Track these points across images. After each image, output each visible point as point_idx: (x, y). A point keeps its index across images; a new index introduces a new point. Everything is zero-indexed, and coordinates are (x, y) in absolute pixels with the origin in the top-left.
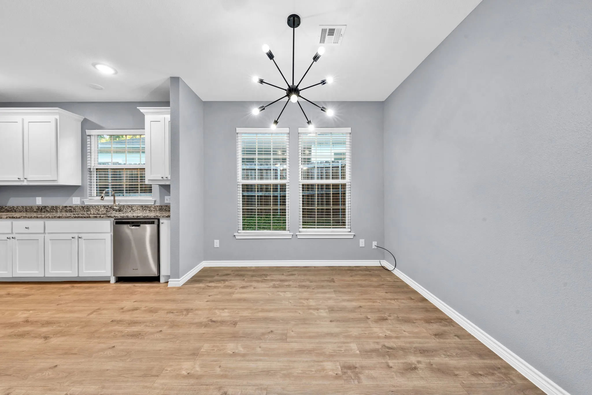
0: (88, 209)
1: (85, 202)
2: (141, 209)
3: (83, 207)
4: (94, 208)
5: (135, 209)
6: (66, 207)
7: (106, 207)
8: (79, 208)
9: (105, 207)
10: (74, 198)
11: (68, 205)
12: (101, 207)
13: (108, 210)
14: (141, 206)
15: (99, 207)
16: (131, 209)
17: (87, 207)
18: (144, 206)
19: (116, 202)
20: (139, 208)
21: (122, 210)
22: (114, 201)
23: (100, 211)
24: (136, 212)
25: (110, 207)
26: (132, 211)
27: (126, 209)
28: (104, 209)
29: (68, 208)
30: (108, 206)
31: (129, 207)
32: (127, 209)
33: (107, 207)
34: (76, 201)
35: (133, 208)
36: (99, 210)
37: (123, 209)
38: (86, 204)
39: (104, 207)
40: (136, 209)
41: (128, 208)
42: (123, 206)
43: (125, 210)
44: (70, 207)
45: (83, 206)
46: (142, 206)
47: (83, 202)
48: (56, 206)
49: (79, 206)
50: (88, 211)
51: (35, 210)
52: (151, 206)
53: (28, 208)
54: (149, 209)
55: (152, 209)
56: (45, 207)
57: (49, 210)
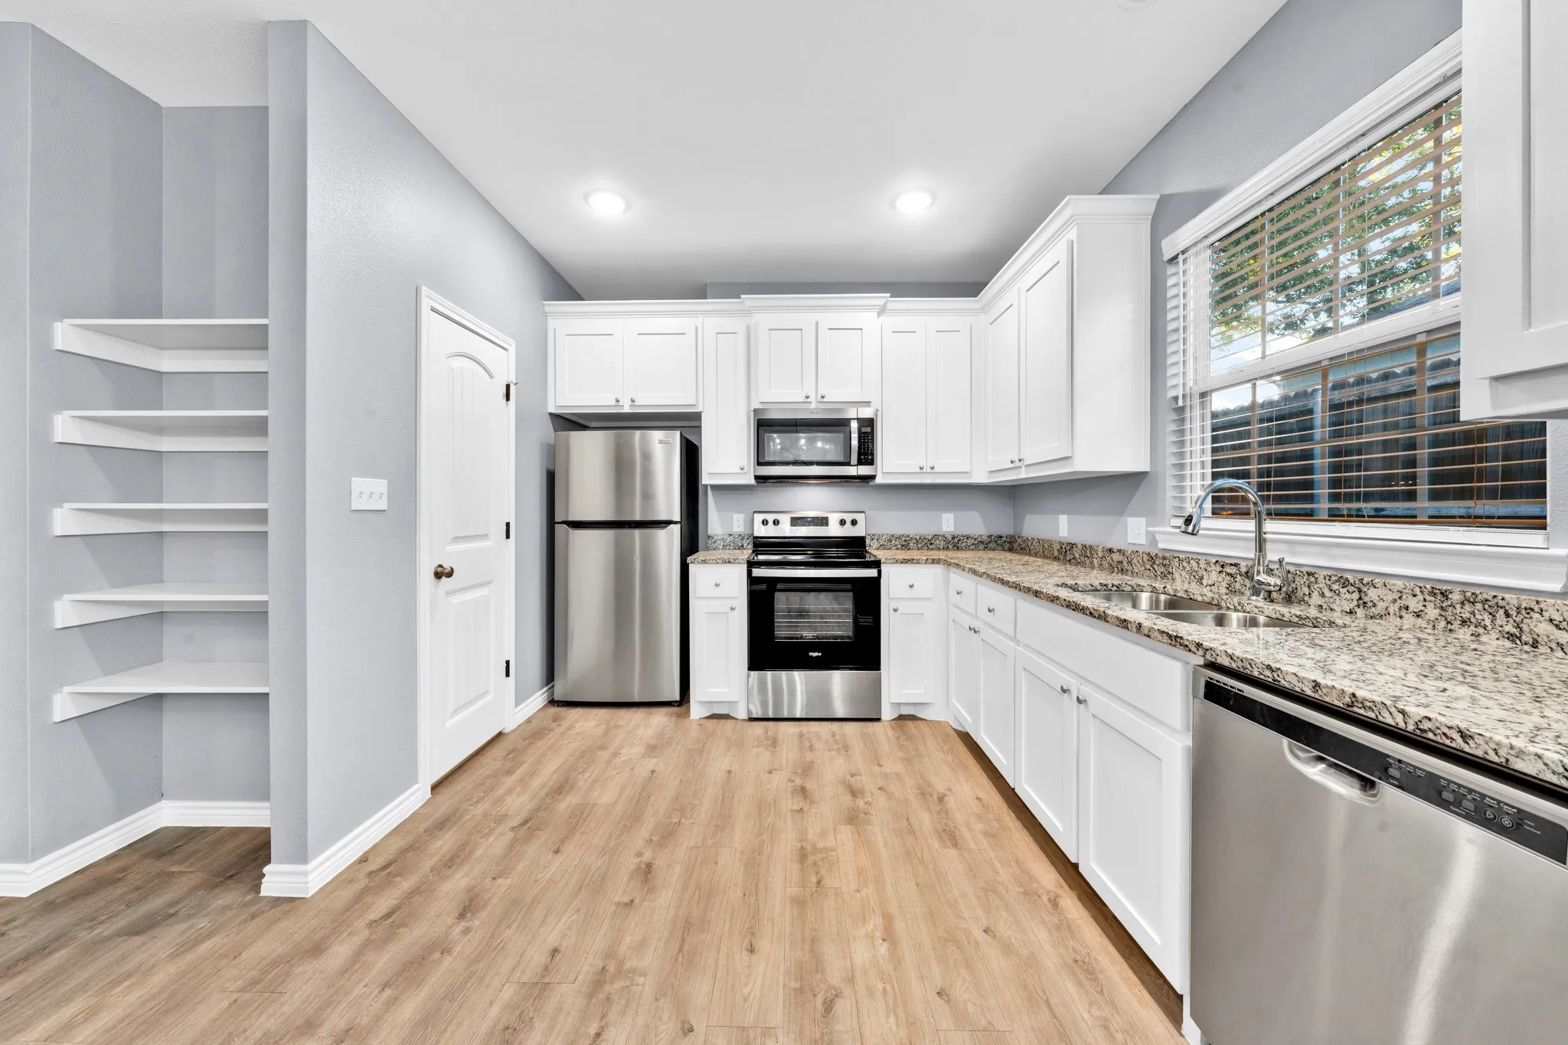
0: (1165, 566)
1: (1158, 537)
2: (1432, 612)
3: (1152, 559)
4: (1185, 564)
5: (1381, 606)
6: (1110, 551)
7: (1228, 570)
8: (1140, 561)
9: (1222, 566)
10: (1130, 520)
11: (1116, 547)
12: (1208, 563)
13: (1238, 586)
14: (1433, 593)
15: (1202, 565)
16: (1356, 596)
17: (1164, 558)
18: (1456, 597)
19: (1268, 546)
21: (1300, 594)
22: (1261, 543)
23: (1205, 582)
25: (1243, 570)
26: (1360, 612)
27: (1323, 595)
28: (1220, 579)
29: (1116, 557)
30: (1236, 565)
31: (1345, 583)
32: (1328, 593)
33: (1232, 570)
34: (1135, 531)
35: (1372, 594)
36: (1202, 578)
37: (1306, 590)
38: (1161, 545)
39: (1219, 569)
41: (1335, 587)
42: (1309, 574)
43: (1316, 599)
44: (1119, 551)
45: (1153, 552)
46: (1440, 593)
47: (1153, 540)
48: (1090, 546)
49: (1141, 550)
50: (1167, 575)
51: (1056, 553)
52: (1526, 601)
53: (1046, 546)
54: (1510, 628)
55: (1543, 628)
56: (1072, 545)
57: (1077, 556)
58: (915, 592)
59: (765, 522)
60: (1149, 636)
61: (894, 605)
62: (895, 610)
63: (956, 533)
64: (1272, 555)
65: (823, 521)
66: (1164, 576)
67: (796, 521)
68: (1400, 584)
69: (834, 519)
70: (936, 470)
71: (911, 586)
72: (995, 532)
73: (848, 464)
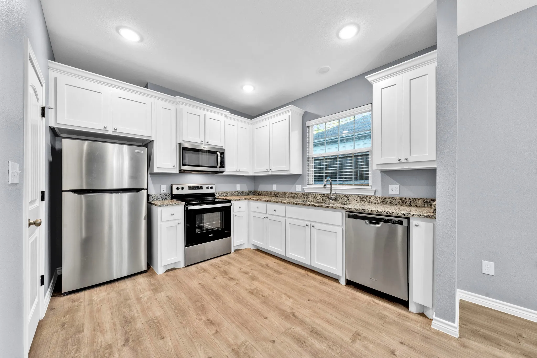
0: (307, 196)
1: (305, 189)
2: (358, 200)
3: (303, 194)
4: (312, 195)
5: (351, 200)
6: (291, 193)
7: (323, 196)
8: (300, 195)
9: (321, 195)
10: (296, 186)
11: (293, 192)
12: (318, 195)
13: (325, 199)
14: (359, 197)
15: (317, 195)
16: (347, 198)
17: (307, 194)
18: (362, 197)
19: (332, 190)
20: (356, 199)
21: (337, 199)
23: (317, 199)
24: (353, 202)
25: (326, 195)
26: (348, 201)
27: (341, 199)
28: (321, 198)
29: (293, 195)
30: (324, 194)
31: (345, 196)
32: (342, 198)
33: (324, 196)
34: (298, 188)
35: (350, 198)
36: (316, 198)
37: (338, 198)
38: (305, 191)
39: (320, 195)
40: (353, 200)
41: (344, 197)
42: (339, 195)
43: (340, 200)
44: (294, 193)
45: (304, 193)
46: (359, 196)
47: (303, 189)
48: (285, 192)
49: (300, 193)
50: (308, 197)
51: (273, 195)
52: (370, 197)
53: (269, 193)
54: (368, 201)
55: (372, 200)
56: (278, 193)
57: (280, 195)
58: (241, 209)
59: (178, 188)
60: (335, 208)
61: (235, 214)
62: (235, 216)
63: (241, 191)
64: (333, 192)
65: (201, 188)
66: (307, 198)
67: (190, 188)
68: (354, 196)
69: (205, 187)
70: (240, 171)
71: (240, 208)
72: (250, 190)
73: (216, 167)
